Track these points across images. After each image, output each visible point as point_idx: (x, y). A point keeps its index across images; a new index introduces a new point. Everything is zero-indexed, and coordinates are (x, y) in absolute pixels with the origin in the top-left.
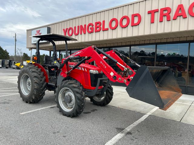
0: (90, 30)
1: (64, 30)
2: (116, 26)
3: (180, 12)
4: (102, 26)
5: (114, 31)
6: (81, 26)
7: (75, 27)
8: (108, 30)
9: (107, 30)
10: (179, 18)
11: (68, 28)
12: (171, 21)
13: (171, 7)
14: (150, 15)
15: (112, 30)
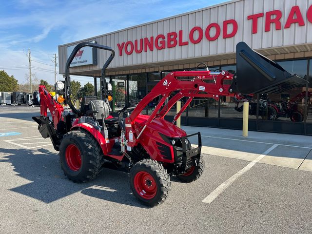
0: (160, 45)
1: (118, 45)
2: (200, 38)
3: (295, 17)
4: (178, 39)
5: (197, 45)
6: (146, 39)
7: (136, 41)
8: (188, 44)
9: (186, 43)
10: (293, 25)
11: (125, 42)
12: (281, 30)
13: (281, 10)
14: (251, 21)
15: (194, 45)
